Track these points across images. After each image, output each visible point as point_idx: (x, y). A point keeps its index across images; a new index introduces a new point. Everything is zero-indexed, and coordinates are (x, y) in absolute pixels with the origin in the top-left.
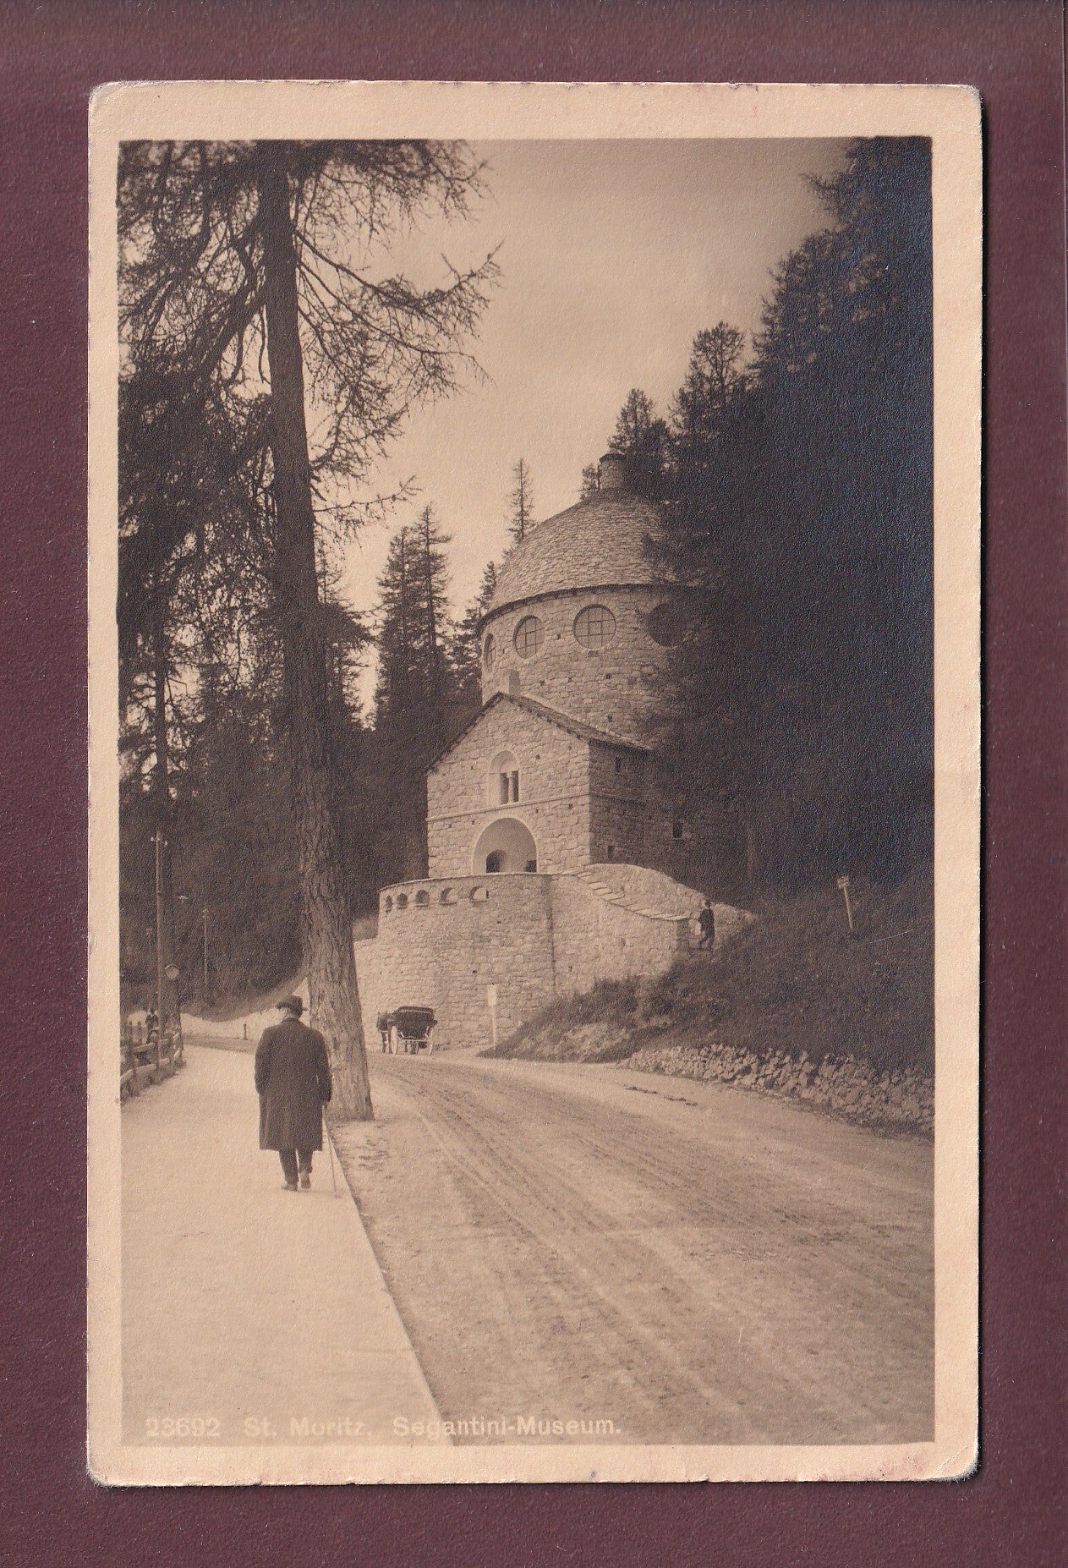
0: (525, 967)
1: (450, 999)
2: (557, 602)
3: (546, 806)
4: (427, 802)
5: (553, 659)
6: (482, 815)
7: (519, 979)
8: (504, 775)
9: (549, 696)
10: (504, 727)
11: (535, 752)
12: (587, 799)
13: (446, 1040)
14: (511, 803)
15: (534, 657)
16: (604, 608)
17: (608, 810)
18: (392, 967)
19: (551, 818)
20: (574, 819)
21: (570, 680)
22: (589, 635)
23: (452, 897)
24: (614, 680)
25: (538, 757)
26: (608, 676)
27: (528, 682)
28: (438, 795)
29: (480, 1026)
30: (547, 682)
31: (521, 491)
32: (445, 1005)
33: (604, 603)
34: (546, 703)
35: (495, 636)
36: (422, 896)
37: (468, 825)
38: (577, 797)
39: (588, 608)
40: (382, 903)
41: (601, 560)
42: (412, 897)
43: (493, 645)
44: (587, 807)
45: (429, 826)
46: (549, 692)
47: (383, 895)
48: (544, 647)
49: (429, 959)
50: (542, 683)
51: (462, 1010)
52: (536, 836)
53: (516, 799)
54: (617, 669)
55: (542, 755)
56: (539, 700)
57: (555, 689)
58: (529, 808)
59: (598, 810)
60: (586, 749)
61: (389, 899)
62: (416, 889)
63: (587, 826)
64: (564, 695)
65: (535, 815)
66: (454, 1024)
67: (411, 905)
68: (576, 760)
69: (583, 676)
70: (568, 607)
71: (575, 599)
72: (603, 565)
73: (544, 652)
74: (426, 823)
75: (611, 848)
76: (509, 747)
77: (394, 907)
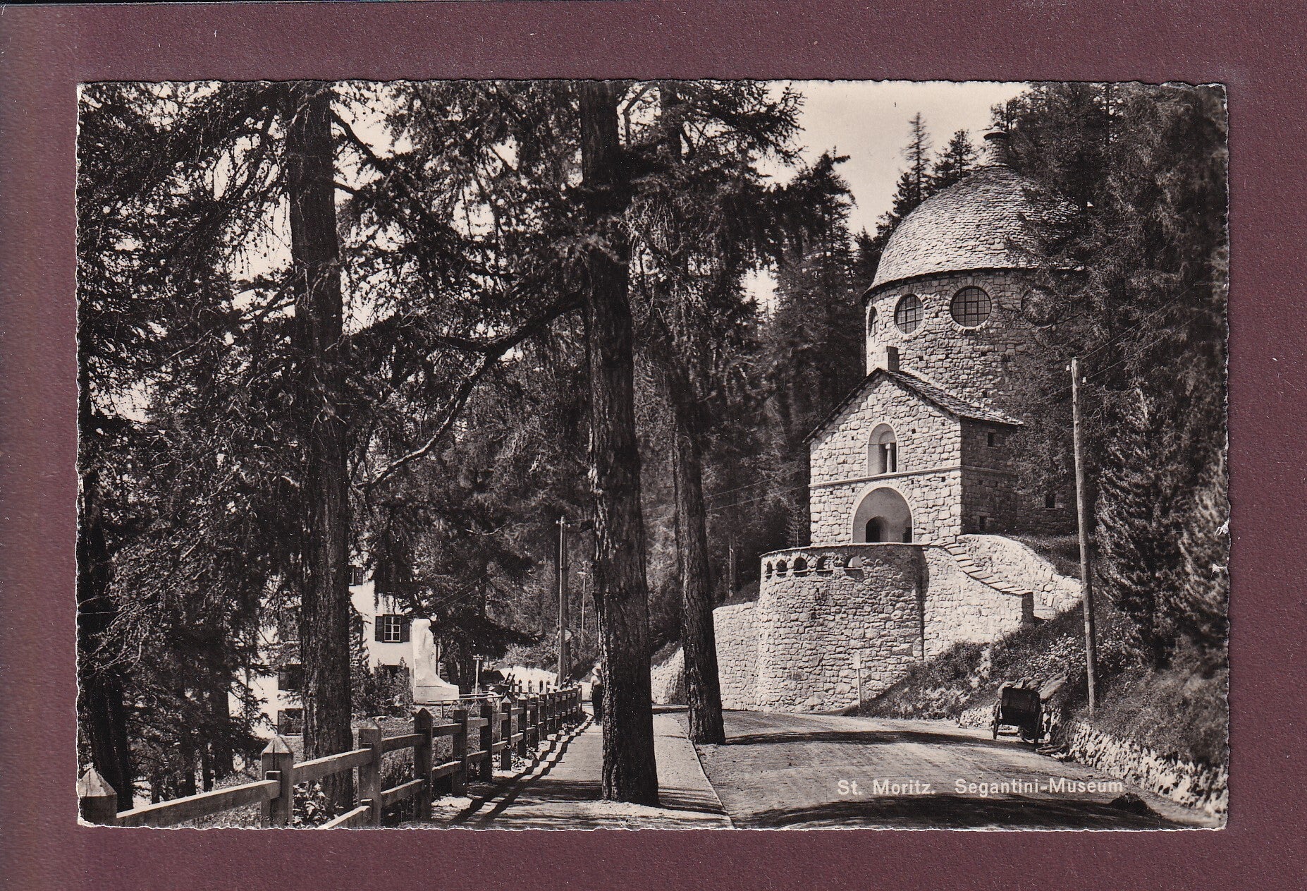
0: (895, 633)
1: (823, 662)
2: (935, 283)
3: (921, 478)
4: (810, 468)
5: (930, 337)
6: (862, 484)
7: (889, 644)
8: (883, 447)
9: (926, 371)
10: (883, 401)
11: (911, 427)
12: (958, 473)
13: (820, 701)
14: (889, 473)
15: (913, 334)
16: (978, 288)
17: (981, 482)
18: (771, 630)
19: (926, 489)
20: (945, 492)
21: (947, 357)
22: (966, 314)
23: (829, 565)
24: (990, 357)
25: (914, 431)
26: (984, 354)
27: (907, 357)
28: (821, 462)
29: (852, 688)
30: (926, 358)
31: (918, 145)
32: (820, 667)
33: (980, 285)
34: (924, 378)
35: (878, 311)
36: (800, 564)
37: (849, 492)
38: (950, 471)
39: (965, 289)
40: (764, 568)
41: (978, 243)
42: (790, 564)
43: (876, 319)
44: (959, 480)
45: (812, 492)
46: (927, 367)
47: (765, 561)
48: (922, 324)
49: (805, 624)
50: (921, 359)
51: (835, 673)
52: (912, 506)
53: (894, 470)
54: (992, 347)
55: (917, 430)
56: (916, 374)
57: (931, 365)
58: (905, 479)
59: (969, 483)
60: (958, 427)
61: (769, 565)
62: (795, 556)
63: (958, 499)
64: (940, 370)
65: (911, 486)
66: (827, 686)
67: (790, 572)
68: (948, 435)
69: (959, 352)
70: (945, 288)
71: (952, 281)
72: (980, 248)
73: (922, 330)
74: (809, 489)
75: (983, 519)
76: (887, 420)
77: (774, 573)
